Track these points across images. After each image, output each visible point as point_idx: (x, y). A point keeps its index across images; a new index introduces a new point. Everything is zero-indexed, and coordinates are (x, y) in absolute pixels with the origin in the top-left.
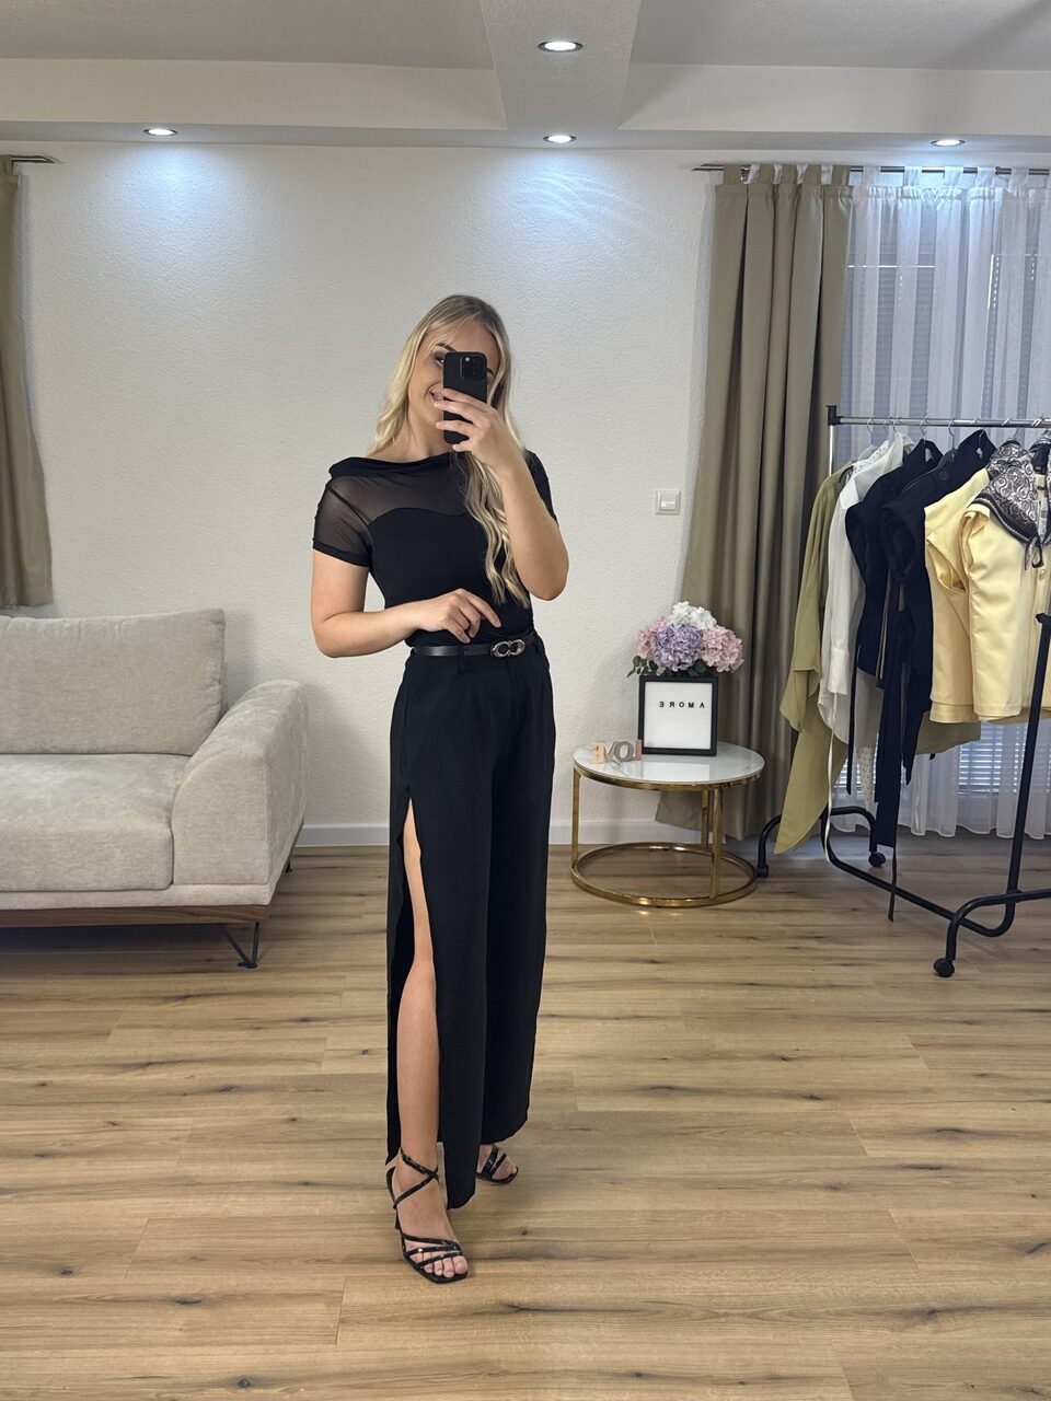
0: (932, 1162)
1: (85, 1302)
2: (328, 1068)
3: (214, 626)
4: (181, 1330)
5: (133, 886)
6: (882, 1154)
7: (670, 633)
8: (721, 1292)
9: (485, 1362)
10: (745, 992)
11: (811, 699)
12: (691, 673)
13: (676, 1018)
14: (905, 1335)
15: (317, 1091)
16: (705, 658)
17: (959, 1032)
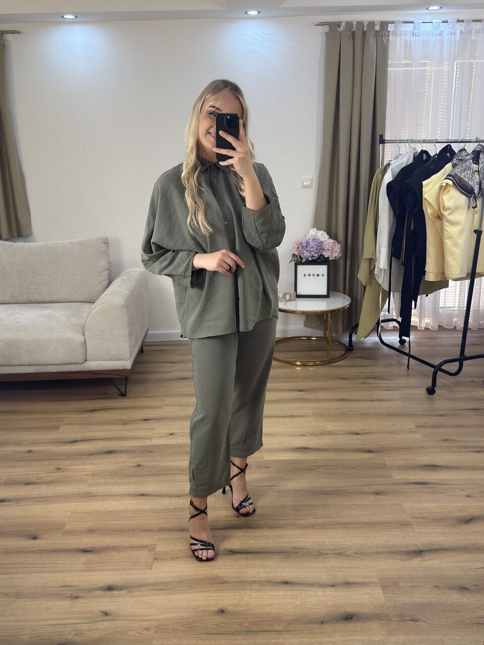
0: (423, 481)
1: (41, 551)
2: (155, 442)
3: (104, 244)
4: (83, 564)
5: (68, 362)
6: (399, 477)
7: (308, 243)
8: (325, 543)
9: (218, 577)
10: (341, 403)
11: (371, 272)
12: (318, 261)
13: (310, 416)
14: (407, 563)
15: (150, 452)
16: (324, 254)
17: (437, 420)
